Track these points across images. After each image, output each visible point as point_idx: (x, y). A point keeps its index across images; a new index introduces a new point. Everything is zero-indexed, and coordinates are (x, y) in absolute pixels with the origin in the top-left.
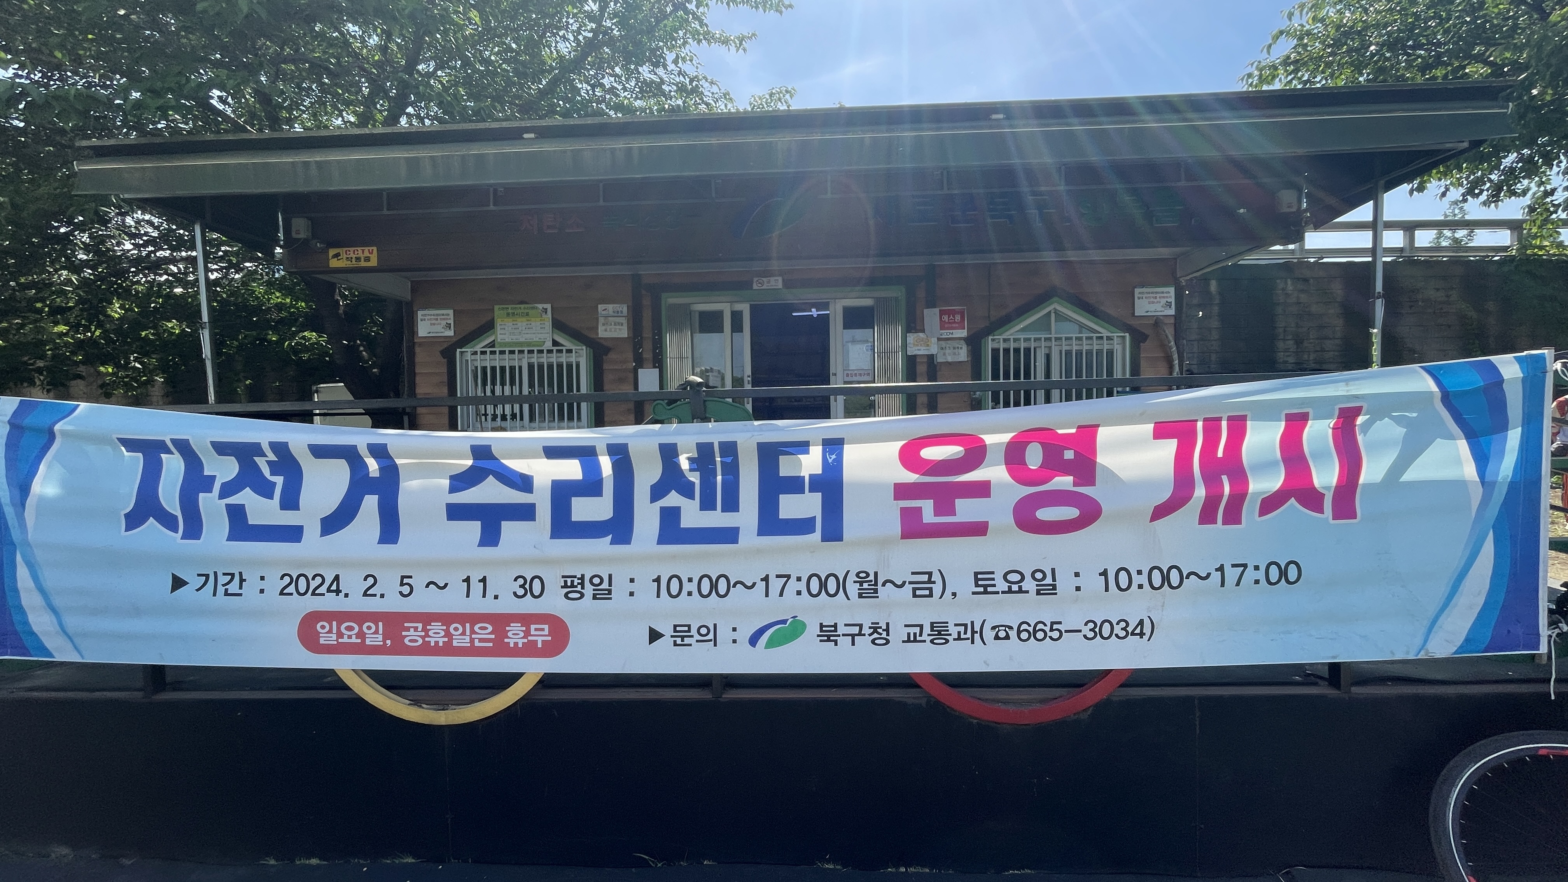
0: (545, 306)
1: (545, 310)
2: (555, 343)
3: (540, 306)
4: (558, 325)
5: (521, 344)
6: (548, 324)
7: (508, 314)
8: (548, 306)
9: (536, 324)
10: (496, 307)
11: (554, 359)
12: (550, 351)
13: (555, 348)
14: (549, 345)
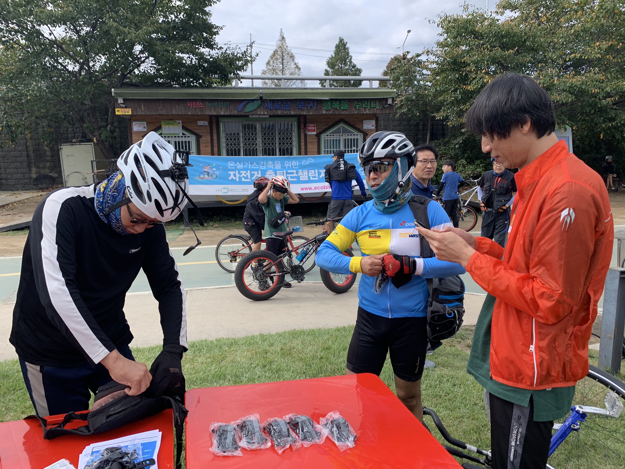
0: (179, 121)
1: (180, 123)
2: (183, 134)
3: (178, 121)
4: (184, 128)
5: (171, 134)
6: (181, 127)
7: (166, 124)
8: (181, 121)
9: (176, 127)
10: (162, 121)
11: (184, 139)
12: (182, 137)
13: (184, 136)
14: (181, 135)
